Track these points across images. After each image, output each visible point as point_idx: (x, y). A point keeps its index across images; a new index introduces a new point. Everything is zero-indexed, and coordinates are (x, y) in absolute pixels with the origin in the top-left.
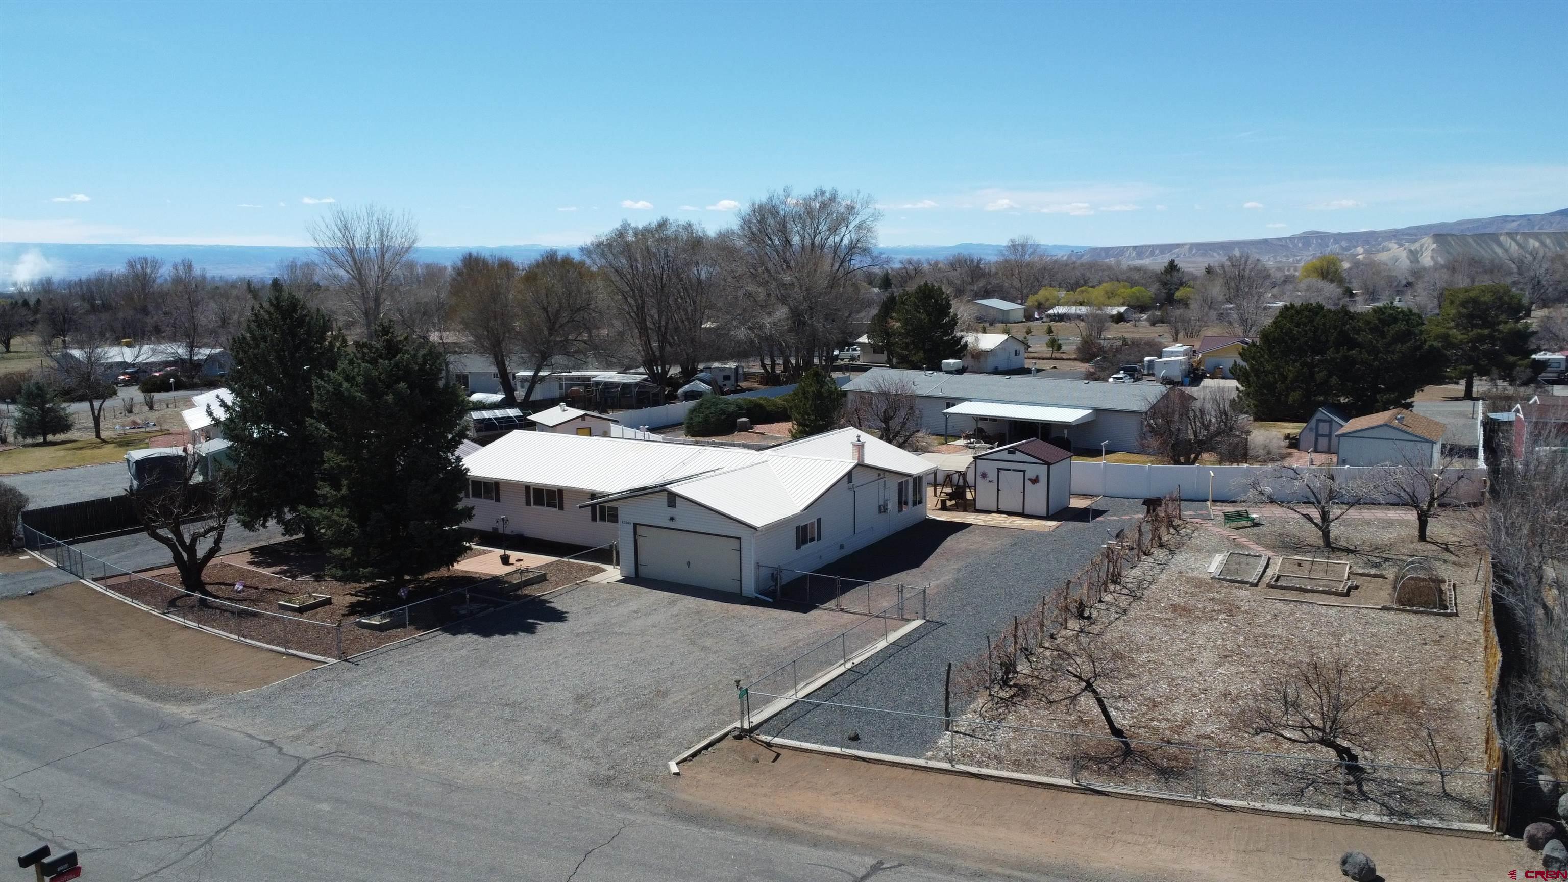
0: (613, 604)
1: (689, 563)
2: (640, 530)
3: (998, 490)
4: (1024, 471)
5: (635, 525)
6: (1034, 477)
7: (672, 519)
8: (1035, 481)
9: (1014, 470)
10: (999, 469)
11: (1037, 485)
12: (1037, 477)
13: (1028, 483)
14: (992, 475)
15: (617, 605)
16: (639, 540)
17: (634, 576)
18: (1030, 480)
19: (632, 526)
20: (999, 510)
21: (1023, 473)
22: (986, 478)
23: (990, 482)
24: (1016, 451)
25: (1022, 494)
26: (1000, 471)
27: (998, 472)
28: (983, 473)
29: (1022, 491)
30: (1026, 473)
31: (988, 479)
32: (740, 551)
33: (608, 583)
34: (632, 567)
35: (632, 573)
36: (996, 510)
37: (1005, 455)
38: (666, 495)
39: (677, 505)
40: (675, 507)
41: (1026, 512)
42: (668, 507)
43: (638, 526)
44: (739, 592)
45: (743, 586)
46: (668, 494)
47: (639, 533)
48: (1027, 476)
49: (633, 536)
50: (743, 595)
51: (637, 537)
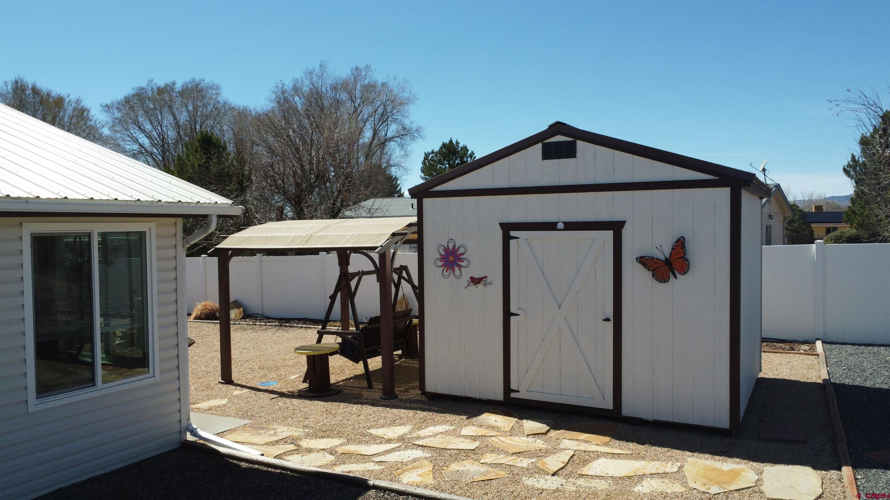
3: (507, 314)
4: (617, 227)
8: (670, 265)
9: (570, 226)
10: (507, 230)
11: (678, 282)
12: (681, 246)
13: (636, 279)
14: (485, 255)
18: (646, 261)
20: (513, 395)
21: (609, 234)
22: (460, 267)
23: (476, 281)
24: (580, 144)
25: (610, 324)
26: (513, 233)
27: (507, 239)
28: (446, 250)
29: (610, 313)
30: (626, 232)
31: (467, 273)
36: (500, 395)
37: (534, 166)
41: (627, 411)
48: (632, 244)
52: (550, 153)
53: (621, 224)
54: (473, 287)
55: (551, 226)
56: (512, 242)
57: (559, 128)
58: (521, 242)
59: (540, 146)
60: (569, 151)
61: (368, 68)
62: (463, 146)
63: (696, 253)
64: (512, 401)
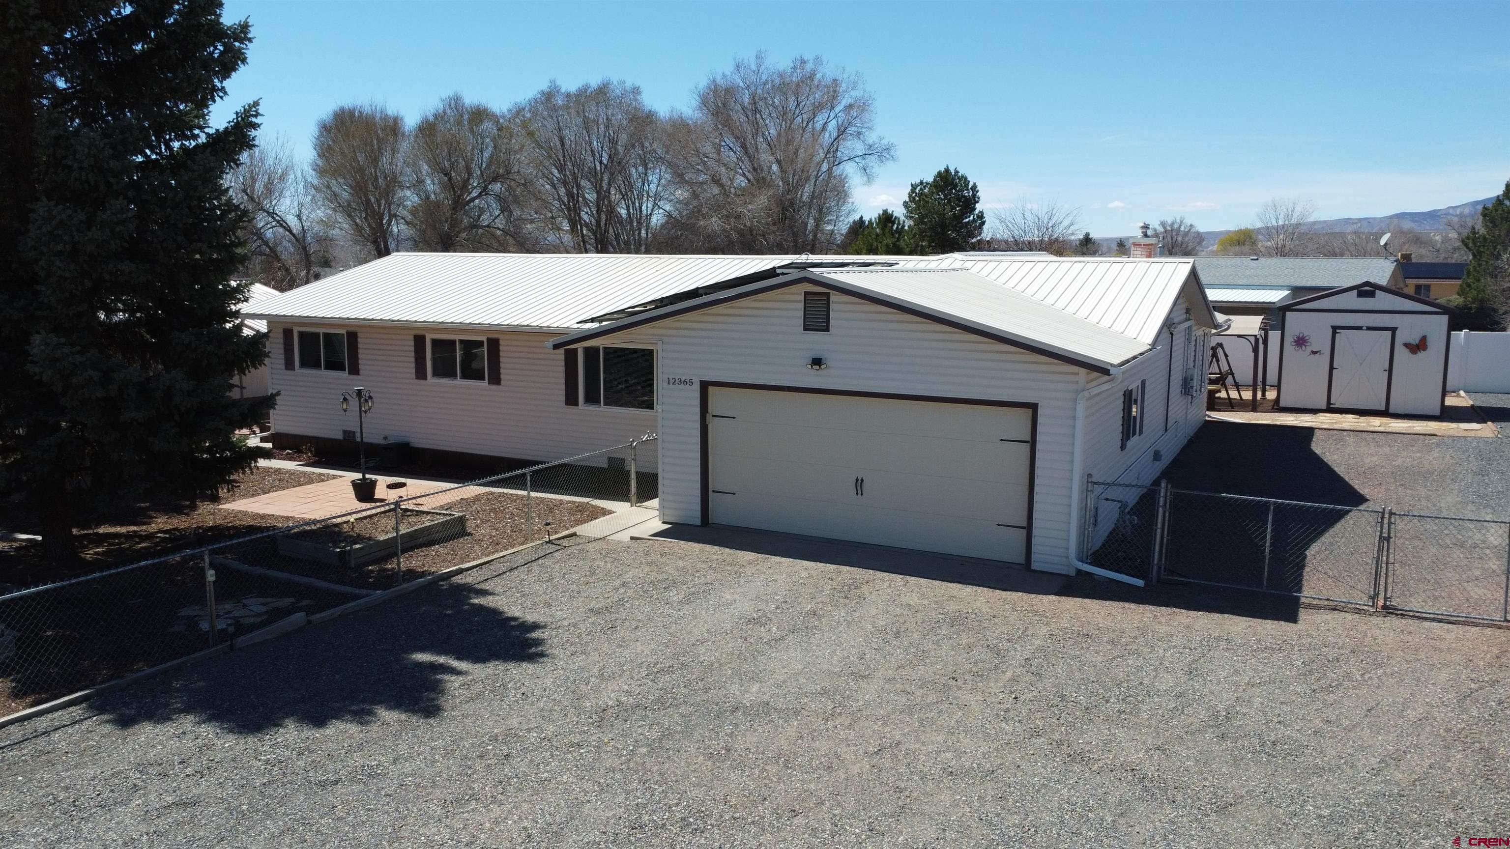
0: (674, 596)
1: (859, 484)
2: (718, 400)
3: (1332, 368)
4: (1394, 330)
5: (705, 386)
6: (1415, 339)
7: (817, 362)
8: (1418, 347)
9: (1369, 328)
10: (1335, 329)
11: (1422, 355)
12: (1424, 339)
13: (1401, 353)
14: (1321, 341)
15: (688, 600)
16: (714, 426)
17: (698, 522)
18: (1407, 345)
19: (697, 387)
20: (1331, 406)
21: (1390, 333)
22: (1305, 346)
23: (1314, 353)
24: (1377, 291)
25: (1387, 373)
26: (1338, 331)
27: (1334, 334)
28: (1299, 336)
29: (1387, 367)
30: (1398, 332)
31: (1309, 349)
32: (1033, 443)
33: (632, 538)
34: (698, 500)
35: (698, 514)
36: (1324, 406)
37: (1352, 300)
38: (802, 298)
39: (832, 323)
40: (827, 329)
41: (1391, 410)
42: (805, 329)
43: (711, 388)
44: (1022, 560)
45: (1035, 541)
46: (806, 294)
47: (715, 406)
48: (1400, 338)
49: (698, 417)
50: (1035, 566)
51: (709, 417)
52: (1361, 294)
53: (1396, 329)
54: (1312, 355)
55: (1359, 328)
56: (1337, 335)
57: (1367, 284)
58: (1342, 336)
59: (1356, 291)
60: (1371, 294)
61: (818, 60)
62: (963, 176)
63: (1430, 342)
64: (1330, 409)
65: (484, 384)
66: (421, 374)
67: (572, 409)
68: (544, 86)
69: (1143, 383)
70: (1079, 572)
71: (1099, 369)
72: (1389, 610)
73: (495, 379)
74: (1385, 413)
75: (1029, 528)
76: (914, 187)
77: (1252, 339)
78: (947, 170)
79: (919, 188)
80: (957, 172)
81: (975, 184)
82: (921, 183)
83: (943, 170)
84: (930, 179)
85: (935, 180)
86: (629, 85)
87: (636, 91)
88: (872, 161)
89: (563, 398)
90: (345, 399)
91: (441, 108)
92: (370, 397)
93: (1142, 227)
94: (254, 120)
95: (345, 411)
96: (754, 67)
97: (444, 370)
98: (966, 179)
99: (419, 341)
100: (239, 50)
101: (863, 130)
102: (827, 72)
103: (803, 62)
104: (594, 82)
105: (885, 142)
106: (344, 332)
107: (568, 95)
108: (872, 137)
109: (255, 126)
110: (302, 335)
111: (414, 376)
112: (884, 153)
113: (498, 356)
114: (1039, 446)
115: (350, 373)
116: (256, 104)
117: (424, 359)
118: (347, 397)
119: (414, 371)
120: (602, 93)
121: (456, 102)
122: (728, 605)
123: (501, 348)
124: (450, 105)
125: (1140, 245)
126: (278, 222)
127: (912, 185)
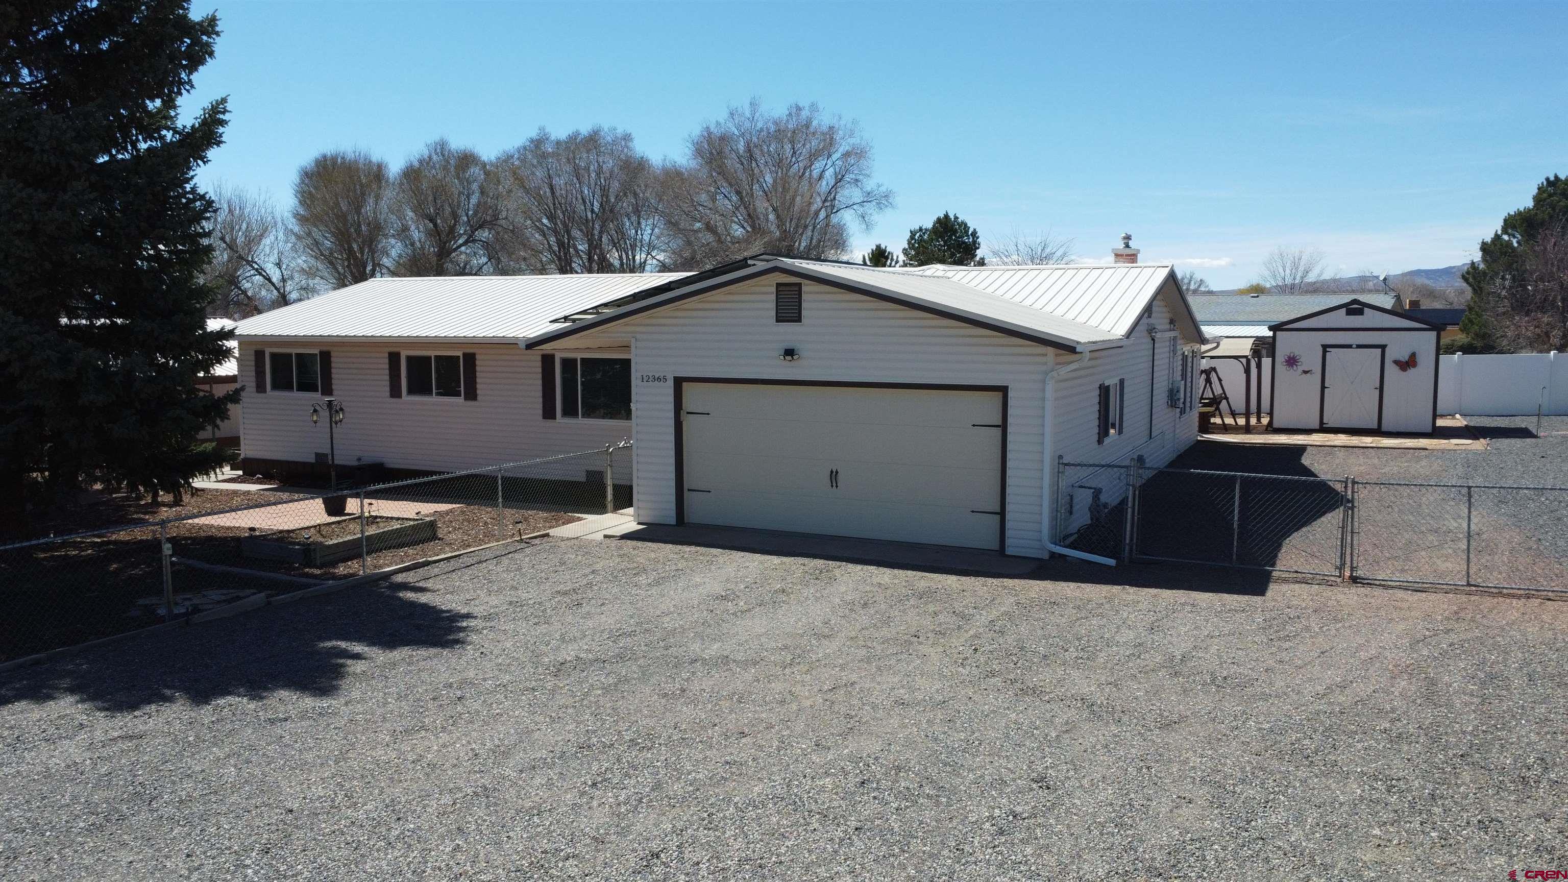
0: (643, 580)
1: (834, 476)
2: (693, 396)
3: (1323, 387)
4: (1383, 347)
5: (679, 382)
6: (1404, 357)
7: (789, 353)
8: (1408, 364)
9: (1359, 346)
10: (1325, 348)
11: (1412, 371)
12: (1413, 356)
13: (1391, 370)
14: (1312, 360)
15: (657, 583)
16: (689, 423)
17: (673, 521)
18: (1397, 362)
19: (671, 383)
20: (1324, 426)
21: (1380, 350)
22: (1297, 366)
23: (1305, 372)
24: (1365, 309)
25: (1377, 392)
26: (1328, 349)
27: (1325, 352)
28: (1289, 357)
29: (1378, 385)
30: (1387, 350)
31: (1300, 369)
32: (1004, 427)
33: (606, 536)
34: (673, 498)
35: (673, 513)
36: (1317, 426)
37: (1341, 319)
38: (774, 289)
39: (804, 313)
40: (798, 319)
41: (1385, 428)
42: (777, 321)
43: (685, 385)
44: (995, 546)
45: (1008, 525)
46: (778, 285)
47: (689, 404)
48: (1391, 355)
49: (672, 414)
50: (1009, 551)
51: (683, 414)
52: (1350, 312)
53: (1385, 346)
54: (1304, 375)
55: (1350, 346)
56: (1327, 353)
57: (1355, 301)
58: (1333, 354)
59: (1344, 310)
60: (1360, 312)
61: (814, 107)
62: (962, 222)
63: (1420, 359)
64: (1323, 429)
65: (460, 400)
66: (395, 392)
67: (549, 423)
68: (533, 134)
69: (1122, 382)
70: (1053, 555)
71: (1066, 348)
72: (1354, 580)
73: (471, 394)
74: (1378, 432)
75: (1002, 513)
76: (913, 234)
77: (1244, 361)
78: (947, 216)
79: (918, 235)
80: (956, 218)
81: (975, 230)
82: (921, 229)
83: (942, 216)
84: (929, 224)
85: (934, 226)
86: (620, 131)
87: (627, 138)
88: (870, 208)
89: (541, 412)
90: (315, 411)
91: (426, 153)
92: (341, 409)
93: (1124, 238)
94: (221, 116)
95: (315, 422)
96: (748, 114)
97: (420, 386)
98: (966, 225)
99: (394, 358)
100: (208, 45)
101: (861, 177)
102: (822, 120)
103: (799, 109)
104: (585, 129)
105: (883, 189)
106: (316, 351)
107: (558, 143)
108: (870, 185)
109: (223, 123)
110: (274, 356)
111: (388, 394)
112: (883, 200)
113: (474, 372)
114: (1010, 429)
115: (322, 394)
116: (224, 101)
117: (399, 376)
118: (318, 408)
119: (388, 389)
120: (592, 141)
121: (441, 147)
122: (697, 586)
123: (477, 363)
124: (436, 150)
125: (1122, 255)
126: (257, 270)
127: (911, 231)
